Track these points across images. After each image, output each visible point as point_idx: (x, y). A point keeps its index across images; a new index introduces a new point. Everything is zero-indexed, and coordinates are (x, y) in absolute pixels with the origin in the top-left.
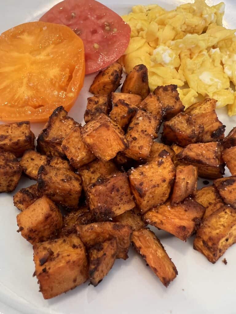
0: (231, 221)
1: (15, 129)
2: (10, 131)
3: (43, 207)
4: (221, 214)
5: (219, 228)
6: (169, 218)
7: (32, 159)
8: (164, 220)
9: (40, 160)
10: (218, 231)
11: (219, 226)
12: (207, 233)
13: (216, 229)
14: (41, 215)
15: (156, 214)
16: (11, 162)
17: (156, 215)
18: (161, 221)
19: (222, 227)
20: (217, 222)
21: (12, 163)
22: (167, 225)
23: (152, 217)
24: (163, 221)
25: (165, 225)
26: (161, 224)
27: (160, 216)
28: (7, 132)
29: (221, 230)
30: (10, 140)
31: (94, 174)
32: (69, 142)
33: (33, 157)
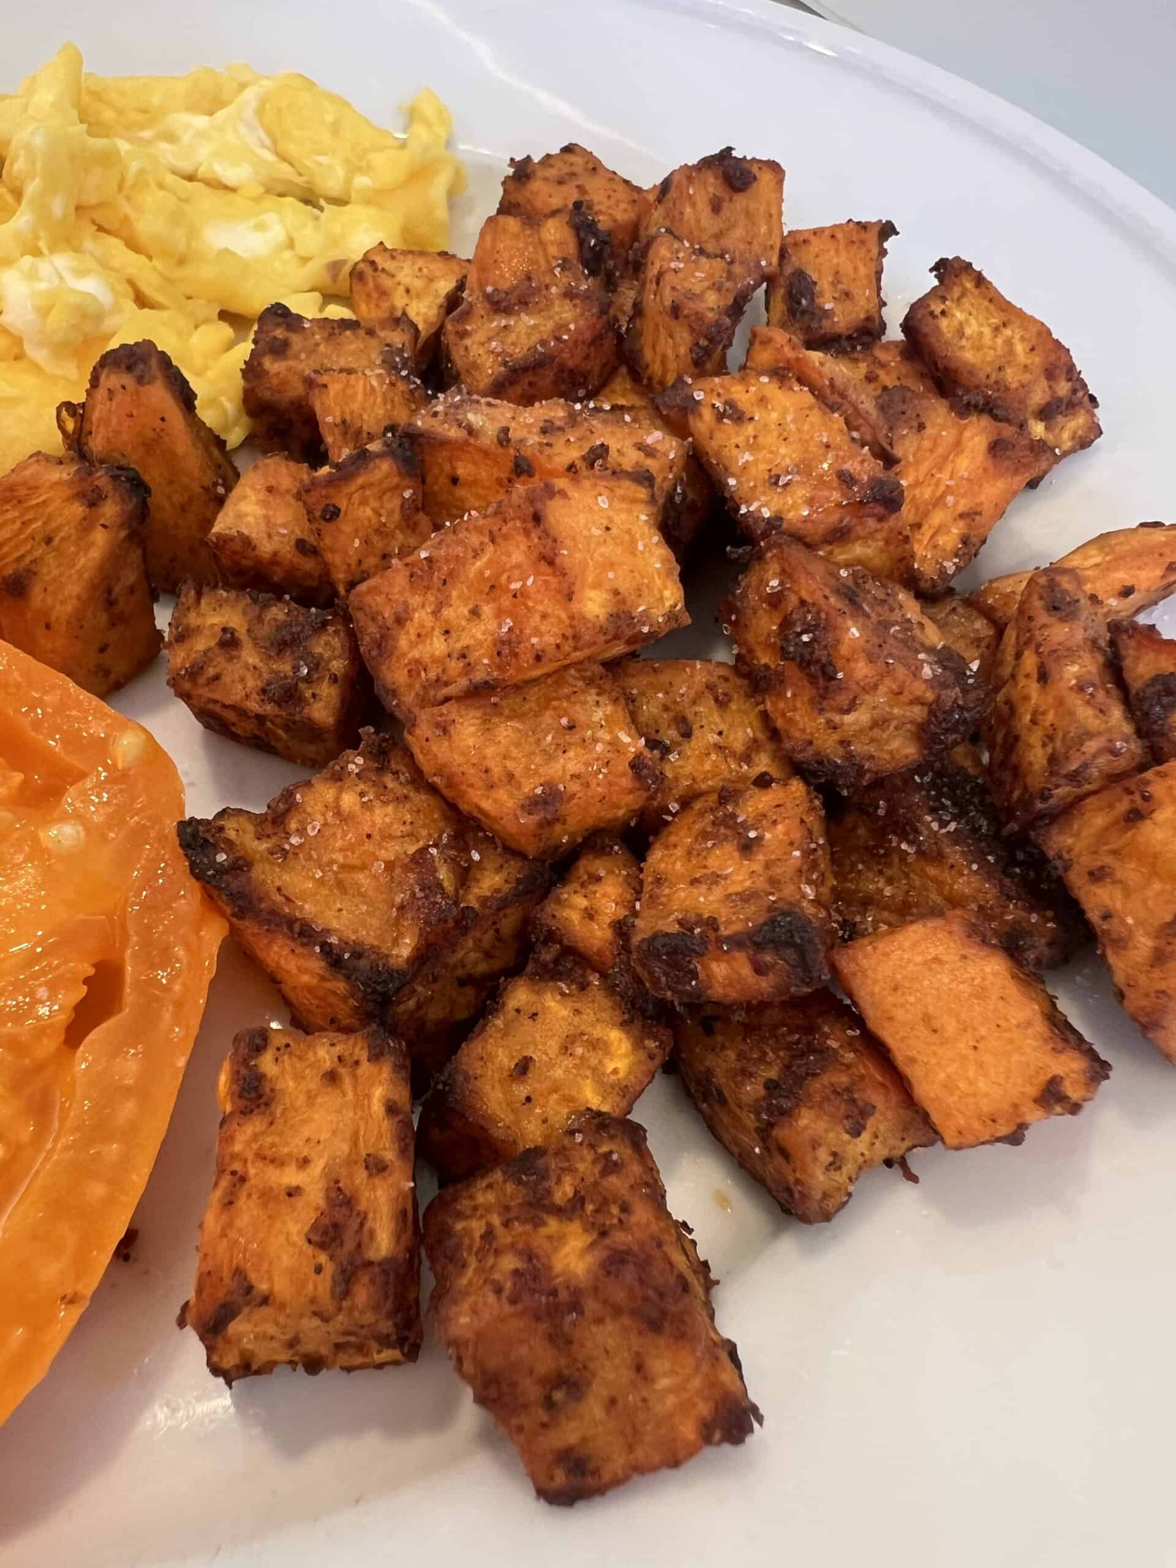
0: (986, 303)
1: (281, 1134)
2: (291, 1177)
3: (919, 959)
4: (945, 330)
5: (1009, 342)
6: (949, 483)
7: (524, 1067)
8: (956, 503)
9: (540, 1018)
10: (1020, 348)
11: (999, 341)
12: (1027, 377)
13: (1011, 351)
14: (972, 970)
15: (927, 532)
16: (552, 1183)
17: (932, 531)
18: (962, 516)
19: (1008, 332)
20: (978, 348)
21: (559, 1181)
22: (983, 498)
23: (935, 547)
24: (961, 508)
25: (981, 504)
26: (978, 518)
27: (937, 517)
28: (293, 1192)
29: (1017, 337)
30: (376, 1167)
31: (696, 726)
32: (511, 776)
33: (504, 1058)
